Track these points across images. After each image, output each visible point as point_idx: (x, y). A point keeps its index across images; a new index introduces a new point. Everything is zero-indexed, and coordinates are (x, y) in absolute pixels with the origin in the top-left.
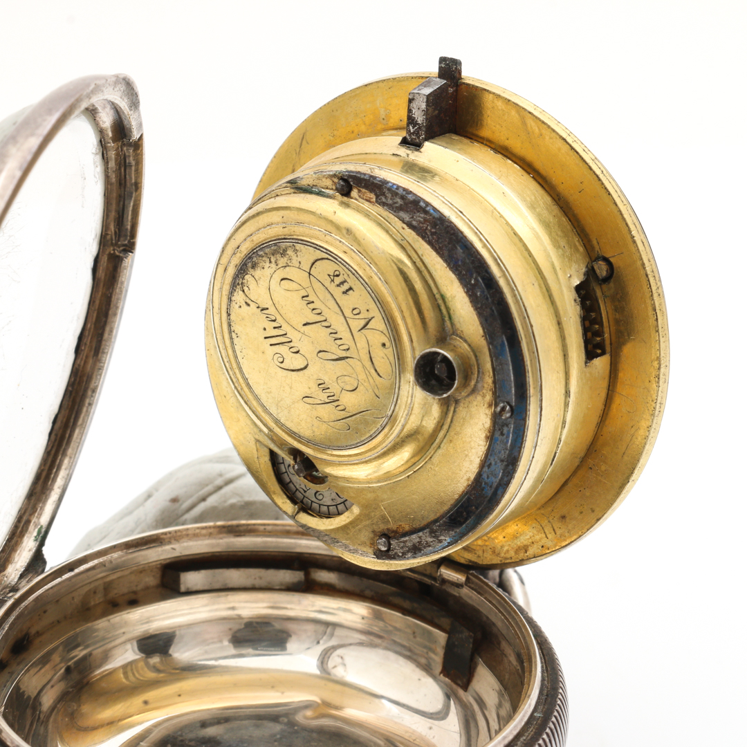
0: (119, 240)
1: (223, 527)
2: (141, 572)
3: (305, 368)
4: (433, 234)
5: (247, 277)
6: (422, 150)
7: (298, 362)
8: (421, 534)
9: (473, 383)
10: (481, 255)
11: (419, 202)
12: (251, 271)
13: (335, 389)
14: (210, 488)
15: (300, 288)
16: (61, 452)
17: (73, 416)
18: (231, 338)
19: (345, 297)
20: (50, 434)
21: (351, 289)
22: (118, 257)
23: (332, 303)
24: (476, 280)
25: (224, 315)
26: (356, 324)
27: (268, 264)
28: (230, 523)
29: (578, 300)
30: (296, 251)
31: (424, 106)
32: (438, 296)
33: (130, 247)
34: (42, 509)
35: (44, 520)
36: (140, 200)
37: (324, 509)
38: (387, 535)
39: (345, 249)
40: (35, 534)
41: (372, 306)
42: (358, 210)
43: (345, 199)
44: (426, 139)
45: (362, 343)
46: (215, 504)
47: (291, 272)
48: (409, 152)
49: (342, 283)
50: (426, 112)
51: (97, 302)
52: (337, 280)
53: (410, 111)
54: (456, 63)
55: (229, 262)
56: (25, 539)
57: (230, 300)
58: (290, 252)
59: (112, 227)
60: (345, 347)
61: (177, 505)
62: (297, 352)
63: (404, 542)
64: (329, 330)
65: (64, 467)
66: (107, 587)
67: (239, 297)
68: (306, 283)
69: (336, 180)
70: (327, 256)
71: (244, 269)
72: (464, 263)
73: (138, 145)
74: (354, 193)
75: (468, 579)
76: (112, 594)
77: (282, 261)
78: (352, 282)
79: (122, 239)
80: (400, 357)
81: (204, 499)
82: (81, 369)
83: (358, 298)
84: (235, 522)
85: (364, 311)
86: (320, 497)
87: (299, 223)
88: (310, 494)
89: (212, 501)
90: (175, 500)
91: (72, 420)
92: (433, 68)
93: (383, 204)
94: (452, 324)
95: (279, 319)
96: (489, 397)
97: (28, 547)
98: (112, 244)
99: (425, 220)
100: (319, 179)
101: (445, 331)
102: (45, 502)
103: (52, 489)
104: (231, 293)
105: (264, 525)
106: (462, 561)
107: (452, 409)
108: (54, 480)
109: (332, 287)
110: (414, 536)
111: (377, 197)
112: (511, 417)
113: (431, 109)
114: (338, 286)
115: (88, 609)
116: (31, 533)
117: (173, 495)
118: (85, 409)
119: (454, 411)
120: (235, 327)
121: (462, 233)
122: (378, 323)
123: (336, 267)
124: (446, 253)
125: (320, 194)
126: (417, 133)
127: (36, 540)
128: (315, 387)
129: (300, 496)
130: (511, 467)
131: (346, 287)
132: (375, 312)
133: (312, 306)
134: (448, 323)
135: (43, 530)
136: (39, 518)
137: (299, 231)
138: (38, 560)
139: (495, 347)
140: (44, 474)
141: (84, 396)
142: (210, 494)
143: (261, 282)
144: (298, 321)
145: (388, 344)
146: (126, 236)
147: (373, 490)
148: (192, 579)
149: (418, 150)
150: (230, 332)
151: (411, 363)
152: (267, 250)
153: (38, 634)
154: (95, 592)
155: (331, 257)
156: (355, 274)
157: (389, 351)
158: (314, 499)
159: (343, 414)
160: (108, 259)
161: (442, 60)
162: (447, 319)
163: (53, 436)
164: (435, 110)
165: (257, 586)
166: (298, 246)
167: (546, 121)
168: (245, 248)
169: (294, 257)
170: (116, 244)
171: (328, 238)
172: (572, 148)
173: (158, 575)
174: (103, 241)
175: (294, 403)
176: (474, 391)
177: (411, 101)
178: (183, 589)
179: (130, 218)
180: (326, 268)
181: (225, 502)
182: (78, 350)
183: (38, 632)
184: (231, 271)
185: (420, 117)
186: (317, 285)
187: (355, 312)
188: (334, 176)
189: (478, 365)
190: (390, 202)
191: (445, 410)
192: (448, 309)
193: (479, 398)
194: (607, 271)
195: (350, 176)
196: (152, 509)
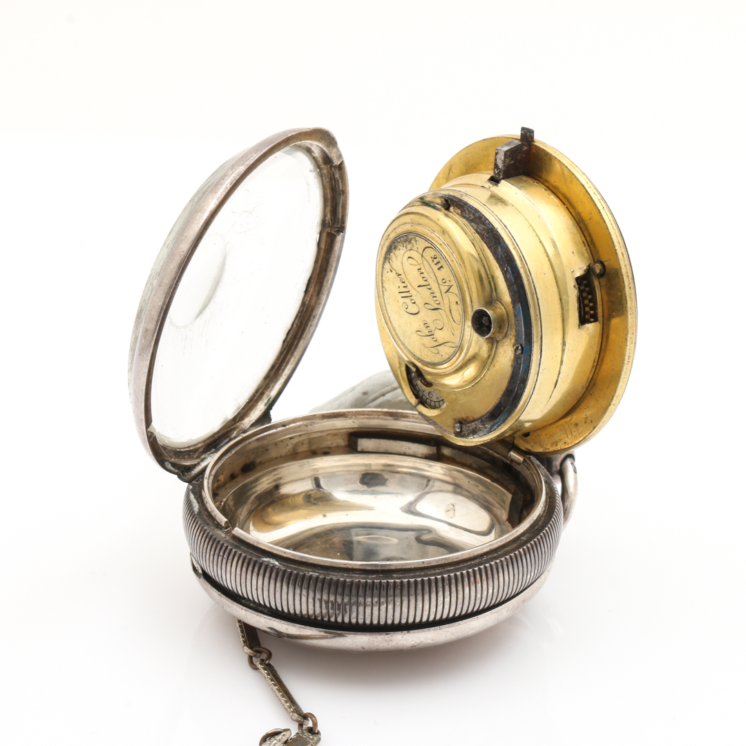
0: (334, 224)
1: (387, 412)
2: (335, 435)
3: (418, 313)
4: (487, 238)
5: (392, 254)
6: (499, 185)
7: (414, 309)
8: (476, 422)
9: (505, 331)
10: (511, 254)
11: (481, 218)
12: (394, 251)
13: (432, 327)
14: (389, 388)
15: (417, 263)
16: (290, 353)
17: (300, 332)
18: (383, 291)
19: (439, 272)
20: (284, 342)
21: (442, 267)
22: (334, 234)
23: (432, 275)
24: (507, 268)
25: (380, 276)
26: (444, 289)
27: (402, 248)
28: (391, 410)
29: (577, 286)
30: (416, 241)
31: (503, 158)
32: (490, 276)
33: (342, 229)
34: (273, 387)
35: (273, 393)
36: (346, 201)
37: (433, 403)
38: (462, 422)
39: (441, 242)
40: (266, 401)
41: (452, 278)
42: (452, 219)
43: (446, 212)
44: (503, 179)
45: (446, 301)
46: (390, 399)
47: (414, 254)
48: (491, 185)
49: (438, 263)
50: (504, 162)
51: (320, 262)
52: (436, 261)
53: (496, 160)
54: (531, 132)
55: (384, 244)
56: (259, 404)
57: (383, 267)
58: (413, 241)
59: (329, 216)
60: (438, 302)
61: (366, 396)
62: (414, 303)
63: (469, 427)
64: (430, 291)
65: (290, 363)
66: (311, 441)
67: (387, 266)
68: (420, 262)
69: (443, 200)
70: (431, 246)
71: (391, 248)
72: (502, 257)
73: (341, 167)
74: (451, 209)
75: (524, 460)
76: (314, 447)
77: (409, 246)
78: (443, 263)
79: (336, 223)
80: (465, 311)
81: (383, 395)
82: (307, 303)
83: (444, 273)
84: (394, 411)
85: (448, 281)
86: (431, 396)
87: (419, 224)
88: (426, 394)
89: (388, 397)
90: (365, 393)
91: (299, 334)
92: (517, 133)
93: (464, 217)
94: (497, 294)
95: (406, 282)
96: (513, 341)
97: (260, 408)
98: (329, 226)
99: (484, 229)
100: (434, 198)
101: (491, 299)
102: (275, 383)
103: (281, 376)
104: (384, 263)
105: (413, 414)
106: (523, 449)
107: (495, 346)
108: (284, 370)
109: (433, 265)
110: (473, 423)
111: (462, 212)
112: (522, 353)
113: (507, 161)
114: (436, 264)
115: (297, 453)
116: (263, 401)
117: (364, 390)
118: (308, 328)
119: (496, 348)
120: (385, 285)
121: (503, 239)
122: (455, 289)
123: (435, 253)
124: (493, 250)
125: (434, 207)
126: (498, 174)
127: (265, 405)
128: (422, 325)
129: (421, 394)
130: (522, 385)
131: (439, 265)
132: (453, 283)
133: (422, 275)
134: (494, 293)
135: (271, 400)
136: (270, 392)
137: (419, 229)
138: (266, 417)
139: (515, 309)
140: (277, 366)
141: (308, 320)
142: (388, 392)
143: (398, 258)
144: (416, 284)
145: (459, 303)
146: (338, 222)
147: (455, 393)
148: (364, 443)
149: (496, 185)
150: (383, 287)
151: (470, 314)
152: (402, 239)
153: (261, 463)
154: (302, 444)
155: (433, 247)
156: (444, 258)
157: (460, 307)
158: (428, 397)
159: (436, 344)
160: (327, 235)
161: (523, 129)
162: (494, 290)
163: (286, 343)
164: (511, 160)
165: (407, 453)
166: (417, 238)
167: (575, 173)
168: (393, 236)
169: (415, 245)
170: (332, 227)
171: (433, 235)
172: (587, 192)
173: (346, 439)
174: (324, 224)
175: (412, 334)
176: (506, 336)
177: (497, 154)
178: (359, 449)
179: (340, 211)
180: (430, 253)
181: (396, 398)
182: (306, 291)
183: (261, 462)
184: (385, 249)
185: (500, 165)
186: (425, 263)
187: (444, 281)
188: (442, 197)
189: (508, 321)
190: (467, 216)
191: (490, 346)
192: (495, 284)
193: (509, 340)
194: (600, 270)
195: (449, 198)
196: (351, 397)
